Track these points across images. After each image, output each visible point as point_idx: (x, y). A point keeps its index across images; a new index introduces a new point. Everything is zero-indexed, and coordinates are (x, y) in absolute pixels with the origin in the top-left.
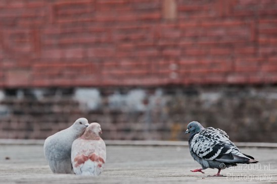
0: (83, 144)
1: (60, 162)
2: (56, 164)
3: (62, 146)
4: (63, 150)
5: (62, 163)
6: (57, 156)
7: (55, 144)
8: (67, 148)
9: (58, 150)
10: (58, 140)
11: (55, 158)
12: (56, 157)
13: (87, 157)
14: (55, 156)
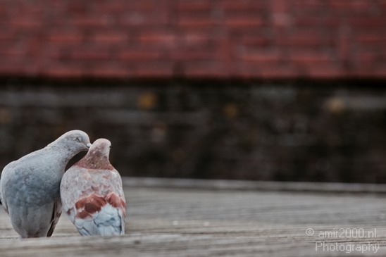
0: (89, 175)
1: (35, 210)
2: (26, 214)
3: (39, 180)
4: (43, 187)
5: (39, 210)
6: (31, 199)
7: (27, 177)
8: (48, 183)
9: (32, 187)
10: (32, 170)
11: (26, 202)
12: (28, 200)
13: (103, 199)
14: (25, 198)
